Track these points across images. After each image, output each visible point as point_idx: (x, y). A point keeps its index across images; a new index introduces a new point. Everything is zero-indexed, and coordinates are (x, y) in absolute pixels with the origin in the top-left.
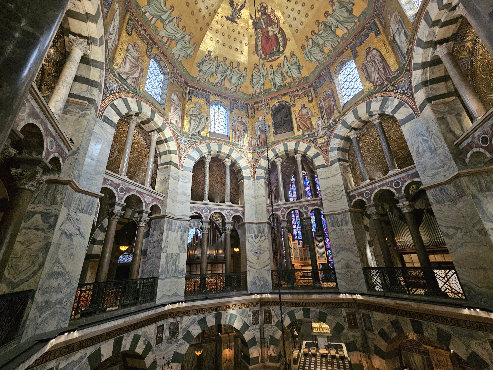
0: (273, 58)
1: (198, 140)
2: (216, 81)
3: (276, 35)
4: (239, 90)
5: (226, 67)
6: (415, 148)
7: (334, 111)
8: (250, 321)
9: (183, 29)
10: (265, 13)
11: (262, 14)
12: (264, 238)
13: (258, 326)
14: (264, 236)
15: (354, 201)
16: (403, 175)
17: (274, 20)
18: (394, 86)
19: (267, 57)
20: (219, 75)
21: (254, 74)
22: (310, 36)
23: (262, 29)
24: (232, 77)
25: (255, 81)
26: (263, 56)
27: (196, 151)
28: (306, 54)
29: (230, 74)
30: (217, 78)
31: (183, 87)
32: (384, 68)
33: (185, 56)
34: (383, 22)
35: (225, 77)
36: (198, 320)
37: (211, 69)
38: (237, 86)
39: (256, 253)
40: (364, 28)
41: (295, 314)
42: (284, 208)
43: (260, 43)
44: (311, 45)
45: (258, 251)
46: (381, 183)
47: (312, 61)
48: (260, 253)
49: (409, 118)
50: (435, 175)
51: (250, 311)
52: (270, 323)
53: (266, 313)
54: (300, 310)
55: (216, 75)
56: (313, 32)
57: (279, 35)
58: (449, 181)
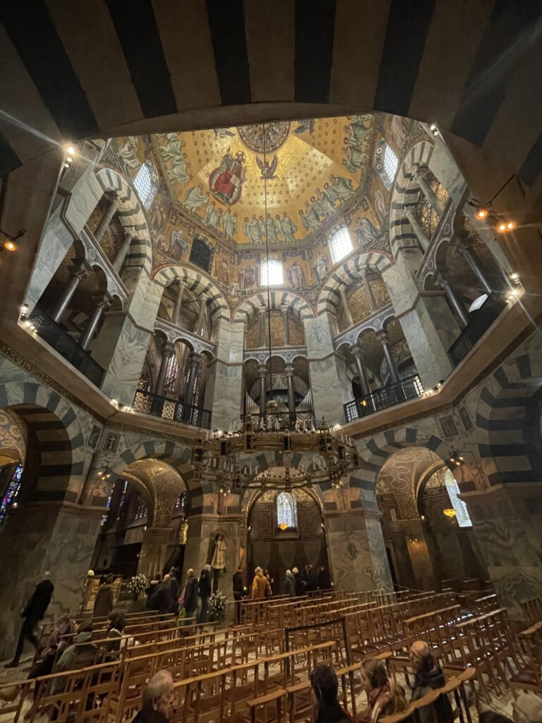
0: (219, 199)
1: (124, 171)
3: (234, 187)
6: (309, 335)
7: (253, 283)
8: (87, 437)
10: (240, 162)
11: (237, 160)
12: (142, 347)
13: (92, 451)
14: (143, 345)
15: (248, 359)
16: (295, 350)
17: (242, 176)
18: (306, 293)
19: (216, 193)
21: (195, 190)
22: (257, 218)
23: (228, 169)
25: (191, 196)
26: (213, 187)
28: (246, 226)
29: (177, 161)
30: (166, 146)
32: (302, 280)
34: (311, 255)
36: (26, 381)
39: (124, 359)
40: (296, 249)
41: (155, 446)
42: (175, 332)
43: (218, 175)
44: (255, 224)
45: (126, 359)
46: (276, 351)
47: (247, 236)
48: (128, 361)
49: (310, 317)
50: (316, 354)
51: (92, 423)
52: (114, 450)
53: (111, 437)
54: (163, 442)
56: (261, 218)
57: (236, 190)
58: (323, 360)
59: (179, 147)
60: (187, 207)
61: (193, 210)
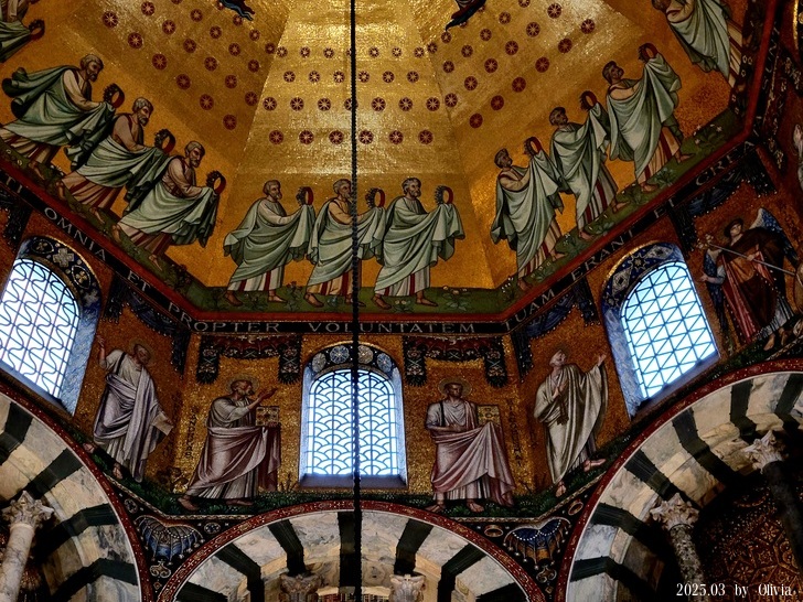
1: (595, 475)
2: (581, 211)
4: (679, 139)
5: (581, 133)
9: (373, 206)
20: (579, 185)
24: (621, 136)
27: (598, 527)
29: (608, 137)
30: (577, 196)
31: (483, 351)
33: (434, 258)
35: (602, 163)
37: (540, 196)
38: (662, 138)
55: (569, 191)
59: (568, 138)
60: (737, 69)
61: (738, 38)
